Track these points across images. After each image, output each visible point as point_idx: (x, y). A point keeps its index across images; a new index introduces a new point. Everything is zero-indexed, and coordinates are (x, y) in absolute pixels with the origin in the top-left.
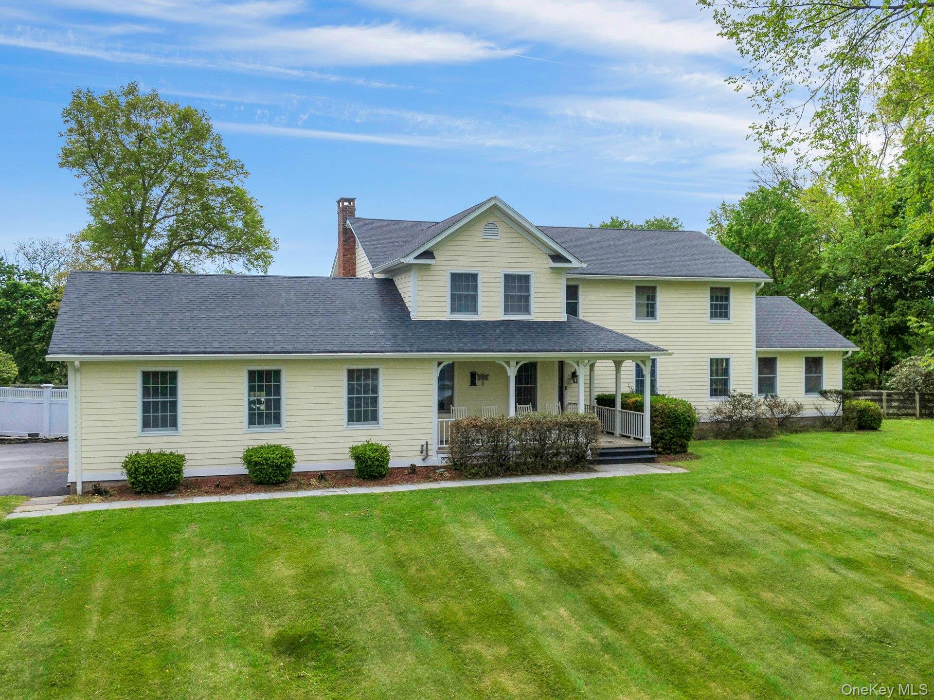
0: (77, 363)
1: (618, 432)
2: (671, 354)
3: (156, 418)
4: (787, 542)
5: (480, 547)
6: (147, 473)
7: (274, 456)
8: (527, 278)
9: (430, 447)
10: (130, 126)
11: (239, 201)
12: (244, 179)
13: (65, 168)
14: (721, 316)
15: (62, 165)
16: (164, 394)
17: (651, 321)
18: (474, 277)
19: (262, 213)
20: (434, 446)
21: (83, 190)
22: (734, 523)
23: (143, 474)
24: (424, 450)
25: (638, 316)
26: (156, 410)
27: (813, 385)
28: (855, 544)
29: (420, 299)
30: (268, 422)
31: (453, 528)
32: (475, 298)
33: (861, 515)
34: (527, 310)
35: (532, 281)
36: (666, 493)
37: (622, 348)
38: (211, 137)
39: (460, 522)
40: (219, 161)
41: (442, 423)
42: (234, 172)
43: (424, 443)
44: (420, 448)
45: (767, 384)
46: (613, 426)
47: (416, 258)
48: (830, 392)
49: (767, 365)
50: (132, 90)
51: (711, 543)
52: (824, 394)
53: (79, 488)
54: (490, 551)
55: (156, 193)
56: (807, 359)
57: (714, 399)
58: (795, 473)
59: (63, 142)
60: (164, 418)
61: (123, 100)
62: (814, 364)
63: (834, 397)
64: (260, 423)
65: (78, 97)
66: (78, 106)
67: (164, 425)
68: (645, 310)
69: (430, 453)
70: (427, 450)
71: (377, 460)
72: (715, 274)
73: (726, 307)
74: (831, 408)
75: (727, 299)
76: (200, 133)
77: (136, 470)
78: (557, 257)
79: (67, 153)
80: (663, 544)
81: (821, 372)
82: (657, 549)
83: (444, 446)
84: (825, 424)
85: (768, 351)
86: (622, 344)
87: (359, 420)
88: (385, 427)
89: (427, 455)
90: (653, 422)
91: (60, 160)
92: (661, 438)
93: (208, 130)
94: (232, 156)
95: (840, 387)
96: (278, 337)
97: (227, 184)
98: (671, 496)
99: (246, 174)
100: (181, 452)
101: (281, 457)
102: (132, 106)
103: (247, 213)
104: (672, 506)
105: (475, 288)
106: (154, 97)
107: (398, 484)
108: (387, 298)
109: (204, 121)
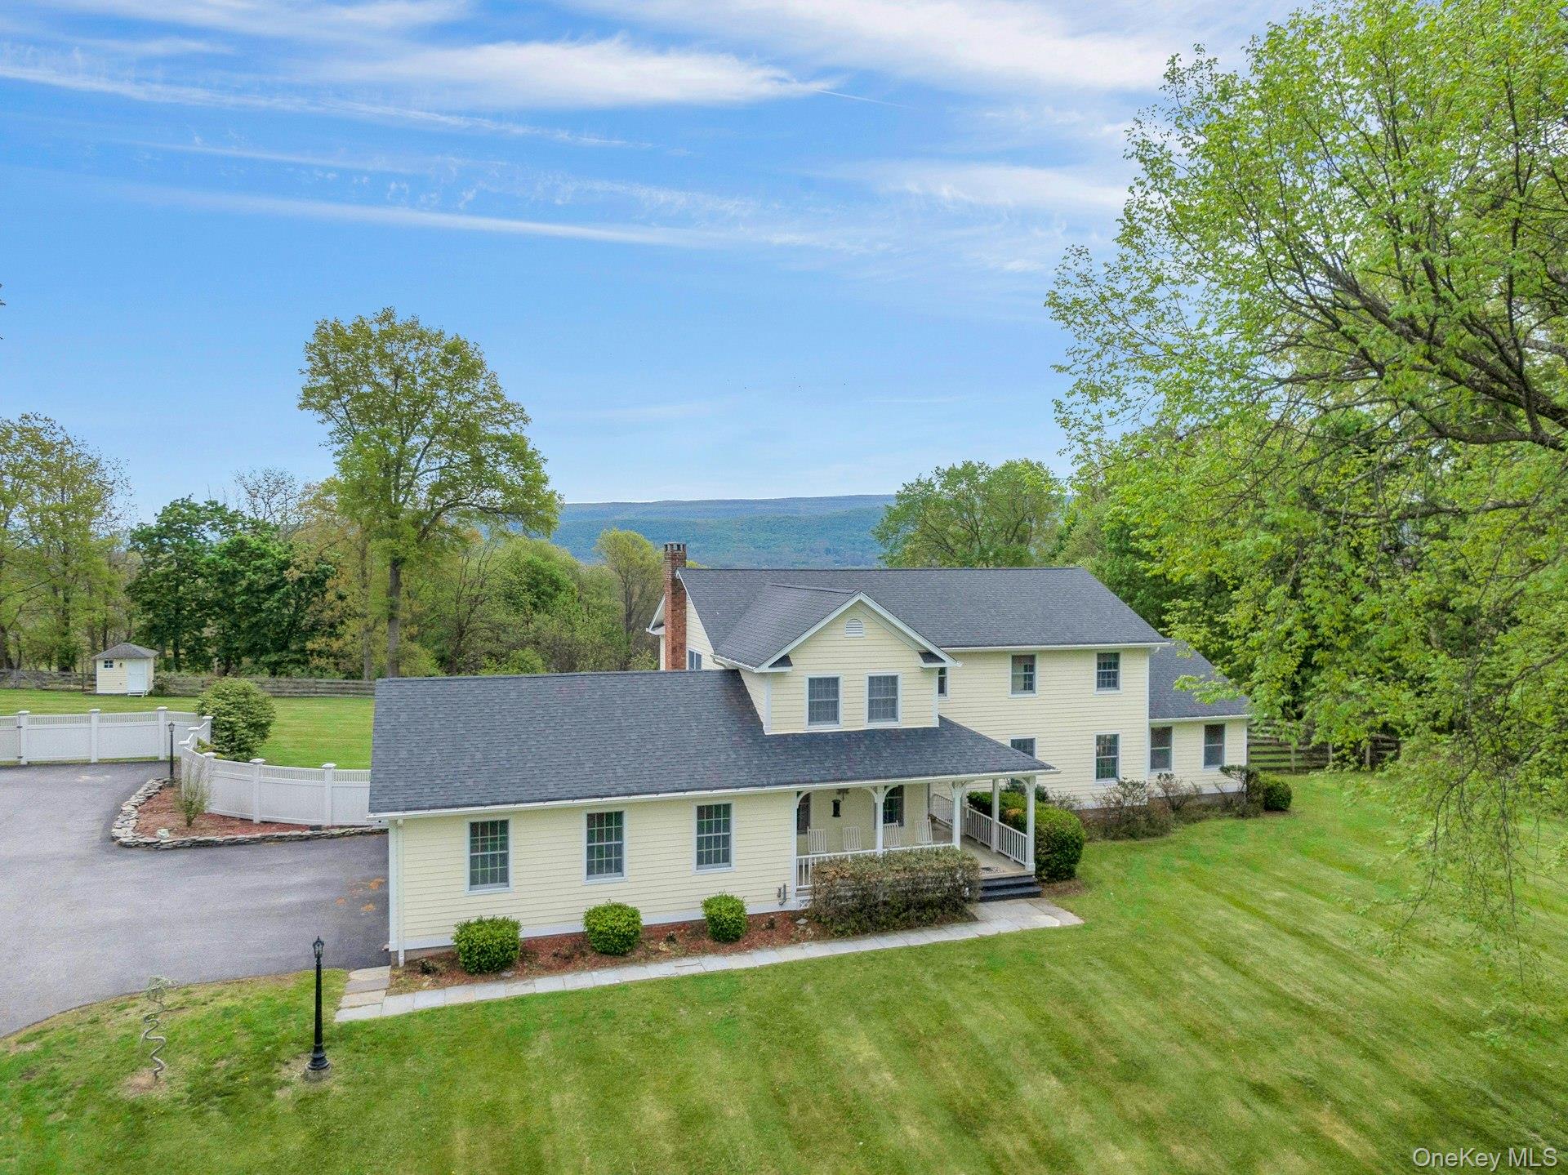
0: (400, 822)
1: (995, 847)
2: (1059, 773)
3: (484, 874)
4: (1196, 1057)
5: (864, 1071)
6: (483, 952)
7: (620, 923)
8: (894, 679)
9: (788, 890)
10: (384, 357)
11: (517, 451)
12: (524, 426)
13: (305, 410)
14: (1109, 685)
15: (301, 407)
16: (494, 848)
17: (1028, 695)
18: (835, 681)
19: (546, 469)
20: (792, 887)
21: (328, 438)
22: (1137, 1025)
23: (478, 954)
24: (782, 894)
25: (1014, 690)
26: (484, 865)
27: (1213, 756)
28: (1270, 1059)
29: (774, 709)
30: (609, 871)
31: (829, 1037)
32: (835, 704)
33: (1276, 1007)
34: (893, 715)
35: (900, 682)
36: (1059, 970)
37: (1004, 767)
38: (485, 375)
39: (837, 1026)
40: (493, 403)
41: (801, 860)
42: (511, 417)
43: (781, 886)
44: (777, 891)
45: (1160, 757)
46: (990, 839)
47: (774, 665)
48: (1233, 768)
49: (1161, 737)
50: (387, 316)
51: (1114, 1061)
52: (1226, 771)
53: (401, 958)
54: (873, 1077)
55: (416, 440)
56: (1207, 727)
57: (1103, 781)
58: (1199, 923)
59: (304, 381)
60: (494, 873)
61: (375, 328)
62: (1215, 732)
63: (1238, 774)
64: (600, 872)
65: (322, 327)
66: (324, 339)
67: (494, 880)
68: (1022, 681)
69: (788, 896)
70: (785, 893)
71: (734, 922)
72: (1102, 639)
73: (1115, 675)
74: (1233, 785)
75: (1116, 665)
76: (471, 369)
77: (470, 948)
78: (928, 656)
79: (309, 392)
80: (1062, 1062)
81: (1222, 741)
82: (1058, 1073)
83: (804, 886)
84: (1226, 805)
85: (1161, 722)
86: (1003, 761)
87: (709, 862)
88: (737, 869)
89: (785, 899)
90: (1037, 846)
91: (301, 402)
92: (1046, 864)
93: (481, 365)
94: (510, 398)
95: (1243, 763)
96: (619, 770)
97: (503, 431)
98: (1066, 976)
99: (526, 420)
100: (514, 918)
101: (628, 925)
102: (388, 336)
103: (527, 468)
104: (1068, 995)
105: (836, 693)
106: (413, 325)
107: (758, 949)
108: (734, 700)
109: (476, 356)
